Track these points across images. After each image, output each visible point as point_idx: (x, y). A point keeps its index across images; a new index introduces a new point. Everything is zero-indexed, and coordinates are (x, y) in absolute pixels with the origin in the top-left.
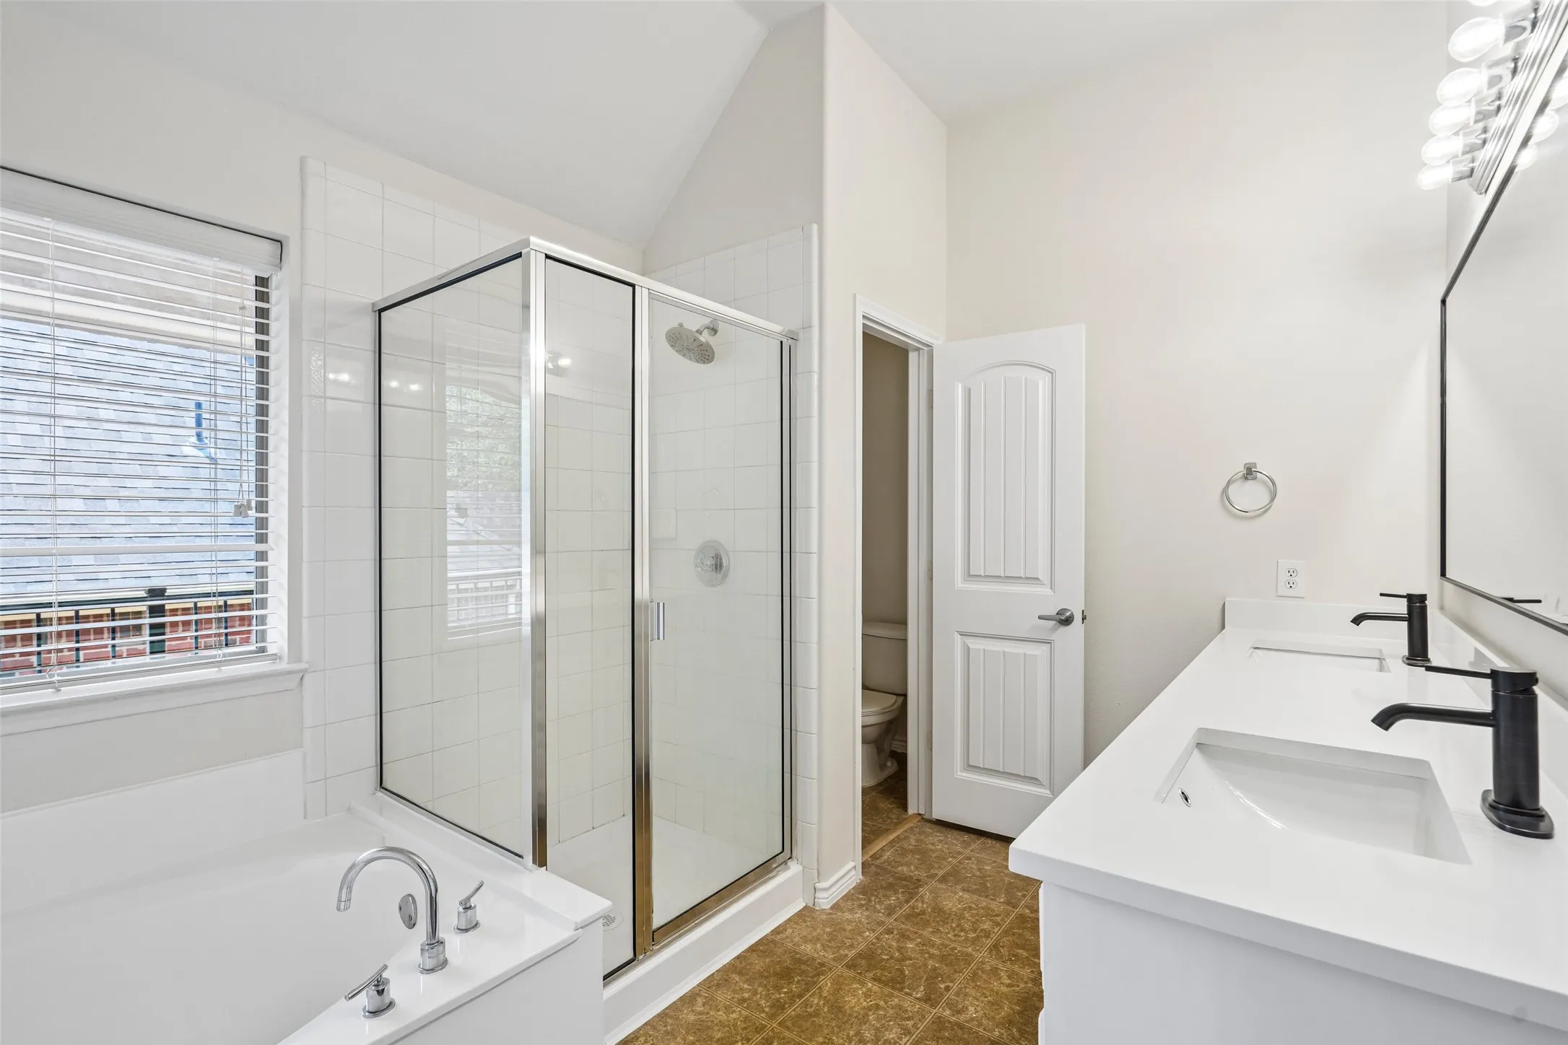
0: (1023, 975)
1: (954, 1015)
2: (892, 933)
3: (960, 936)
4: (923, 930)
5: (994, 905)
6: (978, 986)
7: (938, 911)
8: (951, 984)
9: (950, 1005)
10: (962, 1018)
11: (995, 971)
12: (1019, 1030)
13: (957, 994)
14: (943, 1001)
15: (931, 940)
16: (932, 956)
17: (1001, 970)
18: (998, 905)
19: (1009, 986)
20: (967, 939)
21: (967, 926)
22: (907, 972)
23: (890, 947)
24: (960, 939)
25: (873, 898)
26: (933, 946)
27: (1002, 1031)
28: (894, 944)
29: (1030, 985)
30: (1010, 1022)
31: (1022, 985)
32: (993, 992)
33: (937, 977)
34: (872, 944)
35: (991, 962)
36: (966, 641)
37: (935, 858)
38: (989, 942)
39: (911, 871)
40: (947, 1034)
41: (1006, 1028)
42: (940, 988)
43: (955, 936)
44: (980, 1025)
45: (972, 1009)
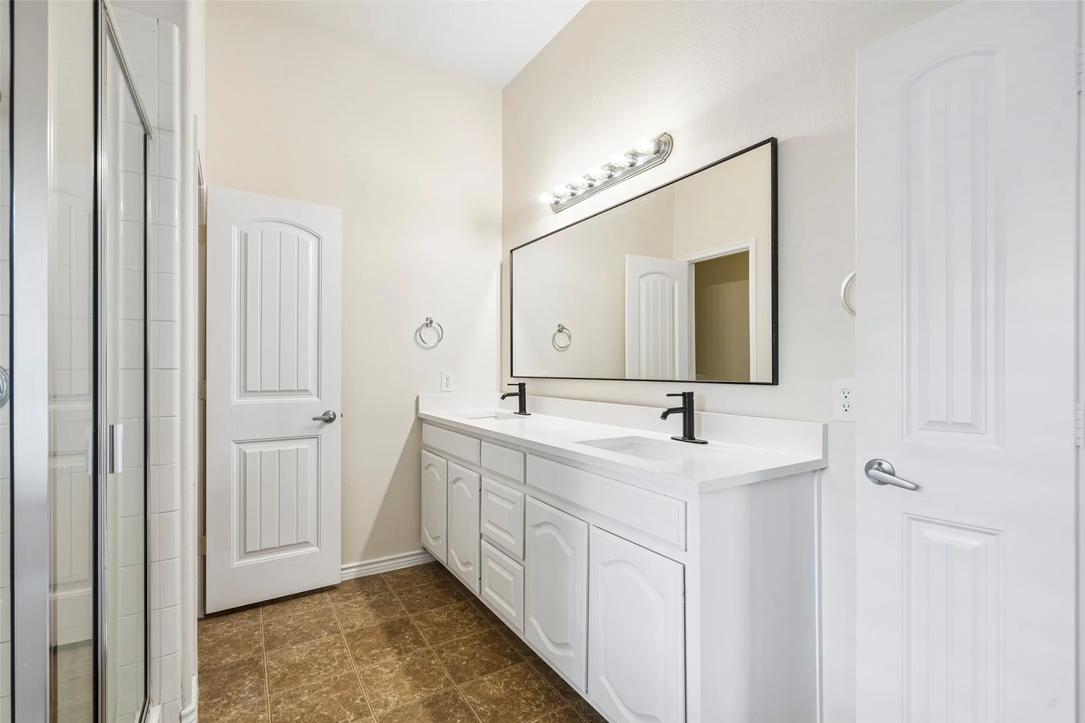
0: (390, 661)
1: (386, 709)
2: (280, 702)
3: (329, 669)
4: (300, 684)
5: (325, 639)
6: (377, 684)
7: (294, 666)
8: (362, 697)
9: (377, 706)
10: (392, 706)
11: (374, 671)
12: (425, 686)
13: (372, 697)
14: (370, 708)
15: (315, 685)
16: (328, 693)
17: (377, 668)
18: (326, 637)
19: (392, 671)
20: (335, 668)
21: (325, 661)
22: (326, 713)
23: (292, 711)
24: (331, 671)
25: (230, 694)
26: (320, 687)
27: (419, 694)
28: (291, 706)
29: (400, 663)
30: (416, 687)
31: (397, 666)
32: (388, 681)
33: (348, 700)
34: (276, 719)
35: (367, 669)
36: (241, 447)
37: (243, 638)
38: (351, 660)
39: (235, 658)
40: (396, 721)
41: (418, 691)
42: (358, 703)
43: (325, 671)
44: (405, 701)
45: (390, 698)
